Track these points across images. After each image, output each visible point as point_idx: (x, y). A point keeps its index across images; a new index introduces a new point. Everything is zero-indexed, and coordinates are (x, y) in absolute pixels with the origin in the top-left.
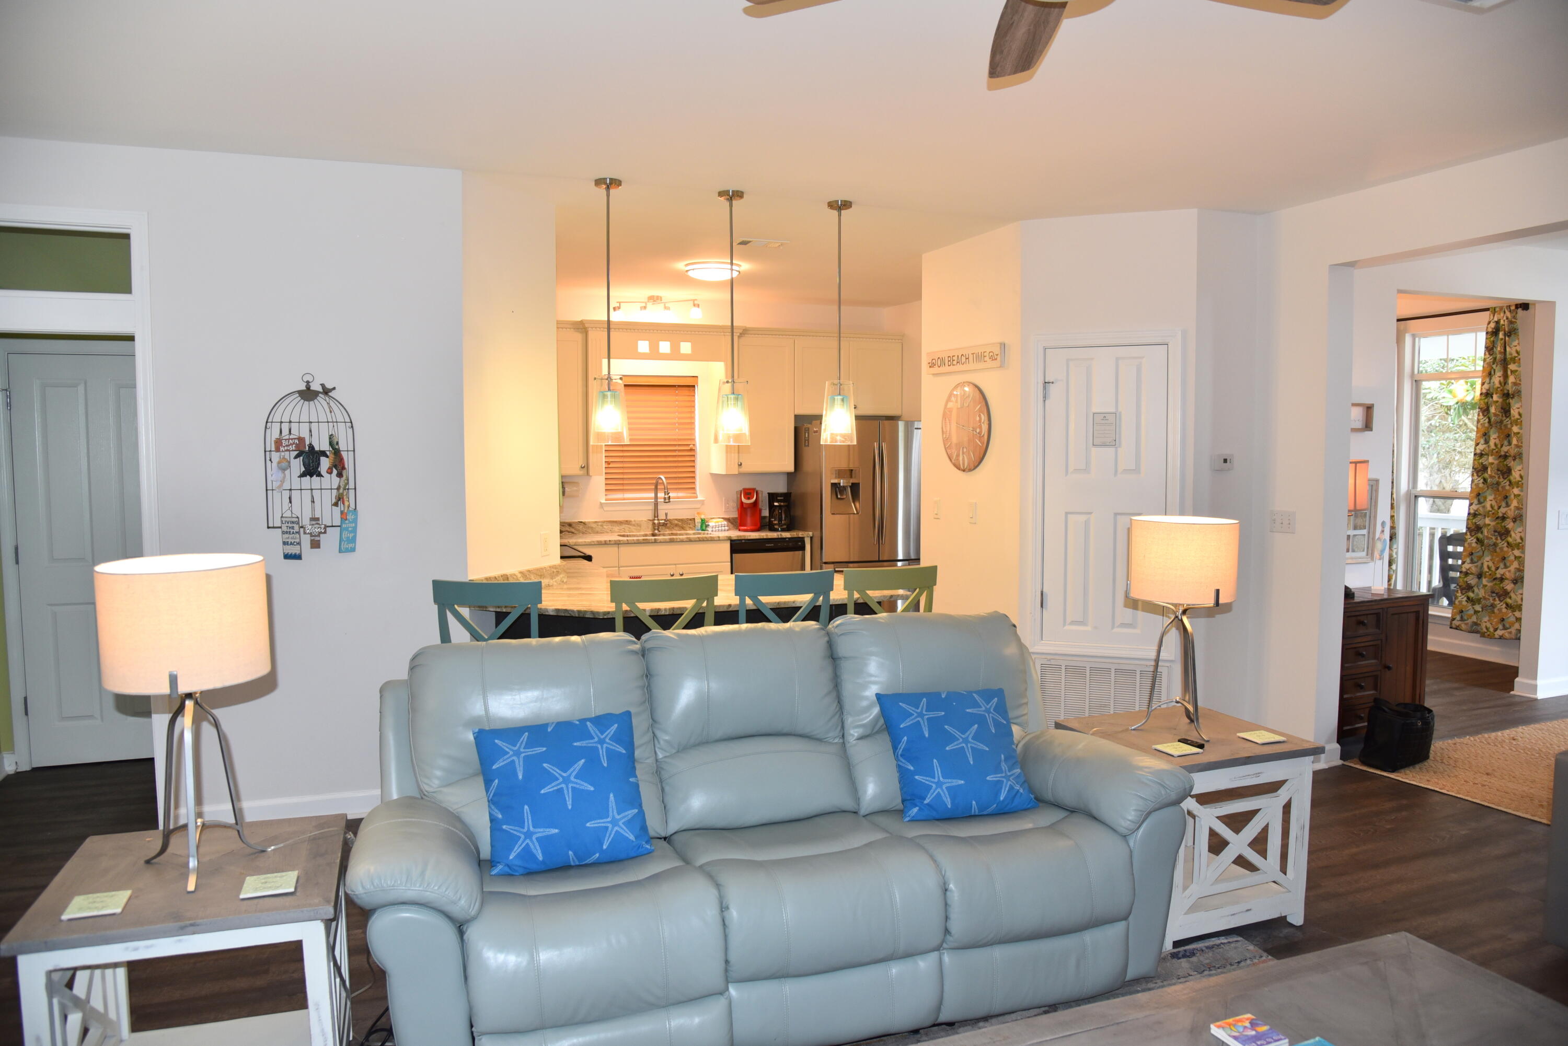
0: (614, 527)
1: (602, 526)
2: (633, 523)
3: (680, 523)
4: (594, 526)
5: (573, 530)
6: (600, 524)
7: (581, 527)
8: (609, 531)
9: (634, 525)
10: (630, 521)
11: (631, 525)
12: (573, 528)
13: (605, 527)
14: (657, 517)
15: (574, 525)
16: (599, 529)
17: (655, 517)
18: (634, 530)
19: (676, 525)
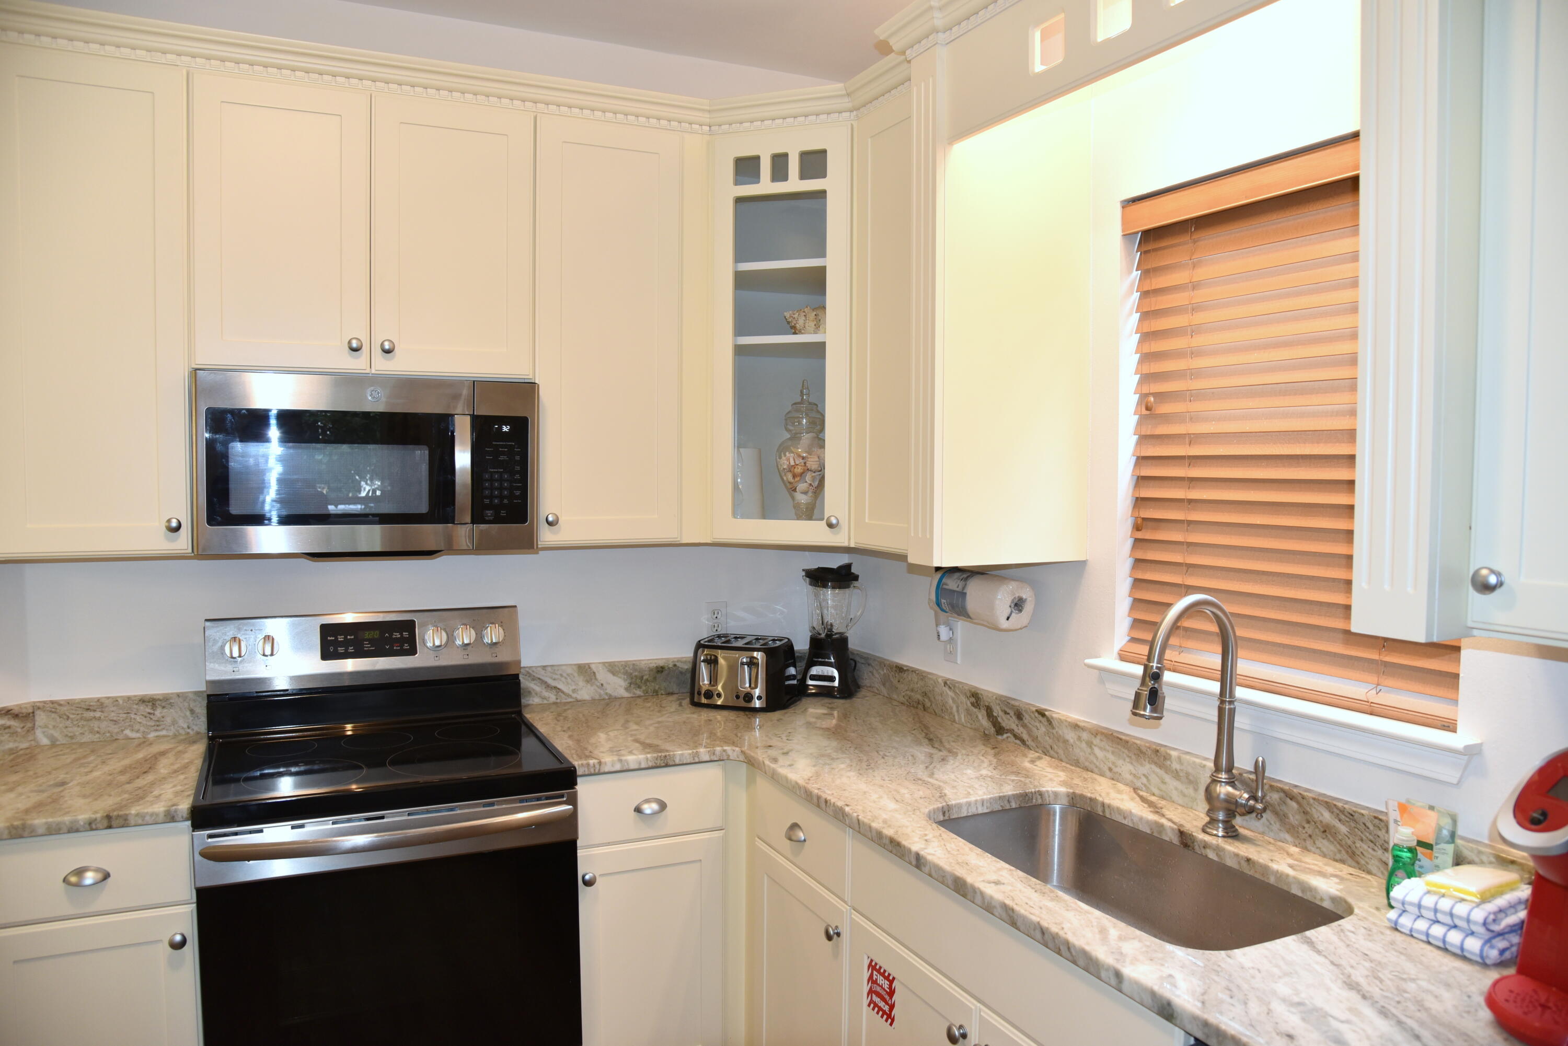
0: (1120, 762)
1: (1090, 744)
2: (1175, 766)
3: (1343, 829)
4: (1070, 736)
5: (1025, 736)
6: (1085, 735)
7: (1041, 730)
8: (1106, 769)
9: (1176, 775)
10: (1167, 757)
11: (1167, 770)
12: (1024, 726)
13: (1097, 751)
14: (1230, 769)
15: (1027, 719)
16: (1081, 751)
17: (1218, 769)
18: (1175, 795)
19: (1326, 831)
